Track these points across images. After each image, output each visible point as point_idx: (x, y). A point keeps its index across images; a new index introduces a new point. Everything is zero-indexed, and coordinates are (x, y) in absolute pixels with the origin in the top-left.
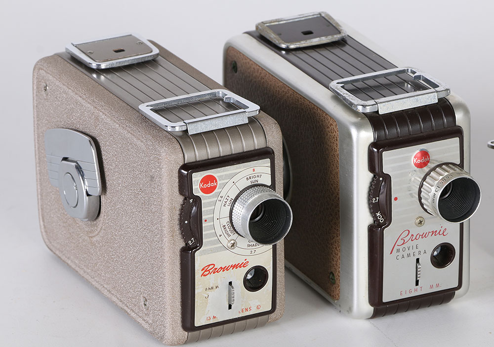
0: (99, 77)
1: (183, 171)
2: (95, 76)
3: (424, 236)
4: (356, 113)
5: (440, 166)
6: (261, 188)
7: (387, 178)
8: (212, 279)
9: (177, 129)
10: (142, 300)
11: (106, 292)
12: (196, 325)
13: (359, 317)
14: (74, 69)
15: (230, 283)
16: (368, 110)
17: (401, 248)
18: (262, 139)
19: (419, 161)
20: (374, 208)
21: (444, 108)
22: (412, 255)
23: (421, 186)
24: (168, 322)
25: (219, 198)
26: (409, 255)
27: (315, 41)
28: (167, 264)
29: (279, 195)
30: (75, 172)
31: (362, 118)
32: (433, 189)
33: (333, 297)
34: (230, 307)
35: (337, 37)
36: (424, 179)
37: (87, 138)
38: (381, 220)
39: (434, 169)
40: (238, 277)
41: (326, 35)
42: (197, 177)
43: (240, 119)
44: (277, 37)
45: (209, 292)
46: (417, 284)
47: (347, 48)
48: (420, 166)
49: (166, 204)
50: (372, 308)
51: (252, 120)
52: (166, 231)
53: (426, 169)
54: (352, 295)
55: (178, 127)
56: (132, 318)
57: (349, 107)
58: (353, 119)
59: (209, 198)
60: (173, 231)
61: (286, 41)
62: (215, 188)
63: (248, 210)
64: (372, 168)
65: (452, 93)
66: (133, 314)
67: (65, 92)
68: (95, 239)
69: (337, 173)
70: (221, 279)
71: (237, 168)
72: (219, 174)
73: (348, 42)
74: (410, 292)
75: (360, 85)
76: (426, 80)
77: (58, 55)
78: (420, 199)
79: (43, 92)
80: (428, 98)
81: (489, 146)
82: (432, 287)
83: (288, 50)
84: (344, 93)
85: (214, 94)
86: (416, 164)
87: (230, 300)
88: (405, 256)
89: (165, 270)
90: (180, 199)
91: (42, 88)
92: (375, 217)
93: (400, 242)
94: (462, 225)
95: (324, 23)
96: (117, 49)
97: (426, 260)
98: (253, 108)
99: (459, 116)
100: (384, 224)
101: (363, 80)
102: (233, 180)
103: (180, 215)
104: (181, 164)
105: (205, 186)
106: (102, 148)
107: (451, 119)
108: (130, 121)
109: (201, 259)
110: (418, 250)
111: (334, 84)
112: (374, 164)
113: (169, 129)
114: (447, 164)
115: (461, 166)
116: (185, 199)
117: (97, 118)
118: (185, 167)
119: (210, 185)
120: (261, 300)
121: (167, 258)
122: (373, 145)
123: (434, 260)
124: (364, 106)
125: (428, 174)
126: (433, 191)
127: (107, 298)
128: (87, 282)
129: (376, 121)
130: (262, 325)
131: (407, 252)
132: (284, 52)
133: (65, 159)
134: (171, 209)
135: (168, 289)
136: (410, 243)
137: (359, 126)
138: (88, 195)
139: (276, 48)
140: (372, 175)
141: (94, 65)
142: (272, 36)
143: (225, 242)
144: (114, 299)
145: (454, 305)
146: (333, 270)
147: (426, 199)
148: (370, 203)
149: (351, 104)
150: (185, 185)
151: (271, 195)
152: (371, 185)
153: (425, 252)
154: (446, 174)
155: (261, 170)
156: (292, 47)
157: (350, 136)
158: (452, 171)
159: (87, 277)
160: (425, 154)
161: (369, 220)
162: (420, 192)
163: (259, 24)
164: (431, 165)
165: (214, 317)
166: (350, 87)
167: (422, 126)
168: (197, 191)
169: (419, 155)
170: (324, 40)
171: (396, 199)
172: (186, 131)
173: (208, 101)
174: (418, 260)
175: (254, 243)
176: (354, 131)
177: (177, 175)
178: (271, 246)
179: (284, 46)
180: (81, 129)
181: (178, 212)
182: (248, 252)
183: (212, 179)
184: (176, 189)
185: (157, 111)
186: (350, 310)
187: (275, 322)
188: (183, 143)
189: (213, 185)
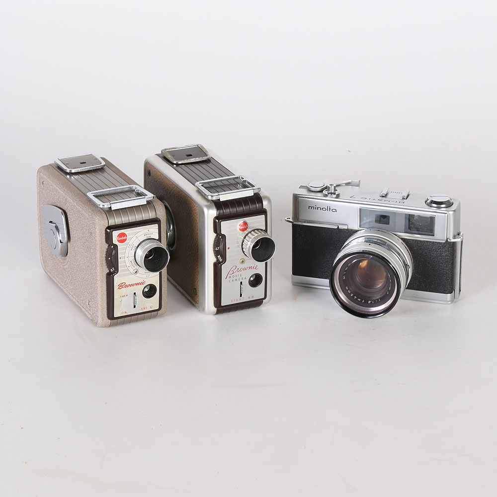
0: (70, 177)
1: (108, 230)
2: (68, 176)
3: (244, 269)
4: (208, 200)
5: (254, 230)
6: (152, 241)
7: (224, 236)
8: (124, 291)
9: (106, 206)
10: (88, 301)
11: (70, 296)
12: (115, 316)
13: (209, 314)
14: (57, 173)
15: (135, 293)
16: (214, 198)
17: (232, 276)
18: (154, 213)
19: (242, 228)
20: (217, 253)
21: (257, 198)
22: (238, 280)
23: (243, 241)
24: (99, 314)
25: (128, 246)
26: (236, 280)
27: (193, 160)
28: (98, 282)
29: (164, 245)
30: (54, 229)
31: (211, 203)
32: (249, 243)
33: (196, 302)
34: (135, 307)
35: (205, 158)
36: (245, 238)
37: (61, 211)
38: (221, 260)
39: (250, 232)
40: (139, 290)
41: (199, 157)
42: (115, 234)
43: (142, 201)
44: (172, 157)
45: (122, 298)
46: (241, 296)
47: (210, 165)
48: (243, 230)
49: (98, 248)
50: (216, 309)
51: (149, 203)
52: (98, 263)
53: (246, 232)
54: (205, 302)
55: (107, 205)
56: (83, 311)
57: (204, 196)
58: (206, 203)
59: (122, 245)
60: (102, 264)
61: (176, 160)
62: (126, 240)
63: (144, 252)
64: (215, 231)
65: (262, 190)
66: (83, 309)
67: (51, 185)
68: (65, 267)
69: (197, 233)
70: (129, 291)
71: (139, 229)
72: (128, 232)
73: (212, 161)
74: (237, 300)
75: (212, 184)
76: (249, 183)
77: (50, 165)
78: (242, 249)
79: (42, 185)
80: (249, 193)
81: (285, 220)
82: (249, 298)
83: (177, 165)
84: (203, 189)
85: (131, 187)
86: (240, 230)
87: (134, 303)
88: (234, 280)
89: (97, 285)
90: (107, 246)
91: (41, 183)
92: (217, 258)
93: (232, 272)
94: (266, 263)
95: (200, 150)
96: (82, 162)
97: (246, 283)
98: (150, 196)
99: (265, 203)
100: (222, 262)
101: (215, 182)
102: (136, 235)
103: (106, 254)
104: (107, 226)
105: (120, 239)
106: (69, 216)
107: (260, 205)
108: (82, 202)
109: (118, 279)
110: (241, 277)
111: (197, 184)
112: (217, 228)
113: (101, 206)
114: (257, 230)
115: (266, 231)
116: (109, 246)
117: (66, 200)
118: (109, 228)
119: (122, 238)
120: (153, 303)
121: (98, 279)
122: (216, 218)
123: (251, 282)
124: (212, 196)
125: (247, 235)
126: (249, 244)
127: (71, 300)
128: (62, 291)
129: (218, 204)
130: (154, 317)
131: (235, 278)
132: (175, 166)
133: (51, 222)
134: (101, 251)
135: (99, 296)
136: (237, 273)
137: (209, 207)
138: (61, 242)
139: (171, 164)
140: (216, 235)
141: (68, 171)
142: (169, 157)
143: (132, 270)
144: (75, 301)
145: (262, 308)
146: (196, 287)
147: (245, 249)
148: (214, 250)
149: (205, 195)
150: (108, 238)
151: (158, 245)
152: (215, 241)
153: (245, 278)
154: (257, 235)
155: (152, 231)
156: (180, 163)
157: (203, 212)
158: (260, 234)
159: (62, 287)
160: (245, 224)
161: (214, 260)
162: (242, 245)
163: (163, 150)
164: (249, 230)
165: (126, 312)
166: (207, 185)
167: (244, 208)
168: (115, 241)
169: (242, 224)
170: (198, 160)
171: (229, 248)
172: (111, 207)
173: (127, 191)
174: (241, 283)
175: (147, 271)
176: (205, 210)
177: (104, 232)
178: (158, 273)
179: (175, 162)
180: (58, 206)
181: (105, 253)
182: (145, 276)
183: (124, 235)
184: (104, 240)
185: (97, 196)
186: (204, 310)
187: (162, 315)
188: (108, 214)
189: (124, 238)
